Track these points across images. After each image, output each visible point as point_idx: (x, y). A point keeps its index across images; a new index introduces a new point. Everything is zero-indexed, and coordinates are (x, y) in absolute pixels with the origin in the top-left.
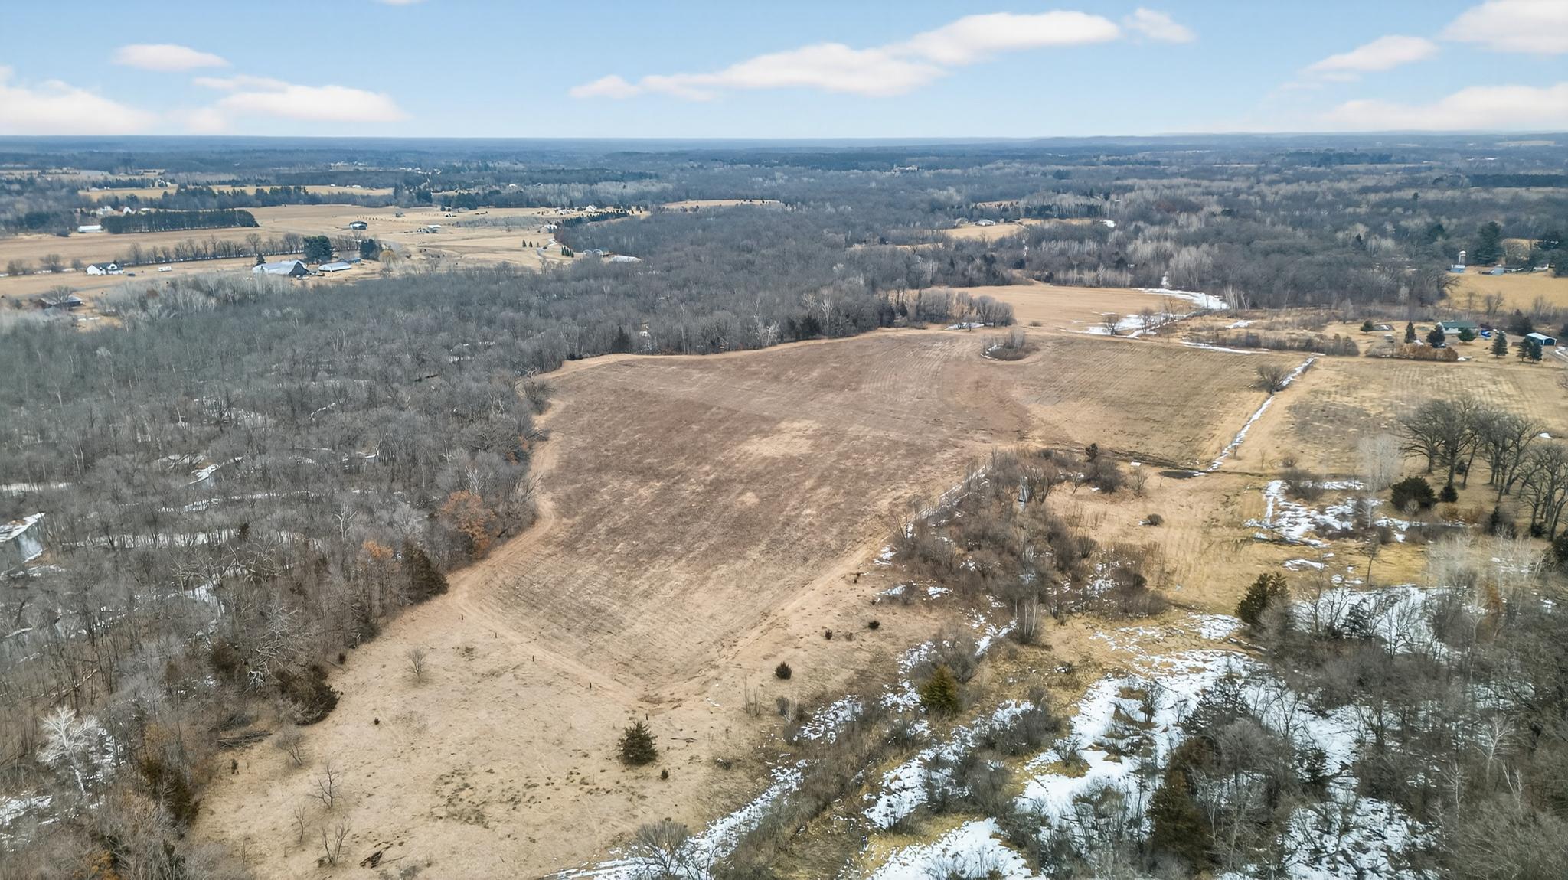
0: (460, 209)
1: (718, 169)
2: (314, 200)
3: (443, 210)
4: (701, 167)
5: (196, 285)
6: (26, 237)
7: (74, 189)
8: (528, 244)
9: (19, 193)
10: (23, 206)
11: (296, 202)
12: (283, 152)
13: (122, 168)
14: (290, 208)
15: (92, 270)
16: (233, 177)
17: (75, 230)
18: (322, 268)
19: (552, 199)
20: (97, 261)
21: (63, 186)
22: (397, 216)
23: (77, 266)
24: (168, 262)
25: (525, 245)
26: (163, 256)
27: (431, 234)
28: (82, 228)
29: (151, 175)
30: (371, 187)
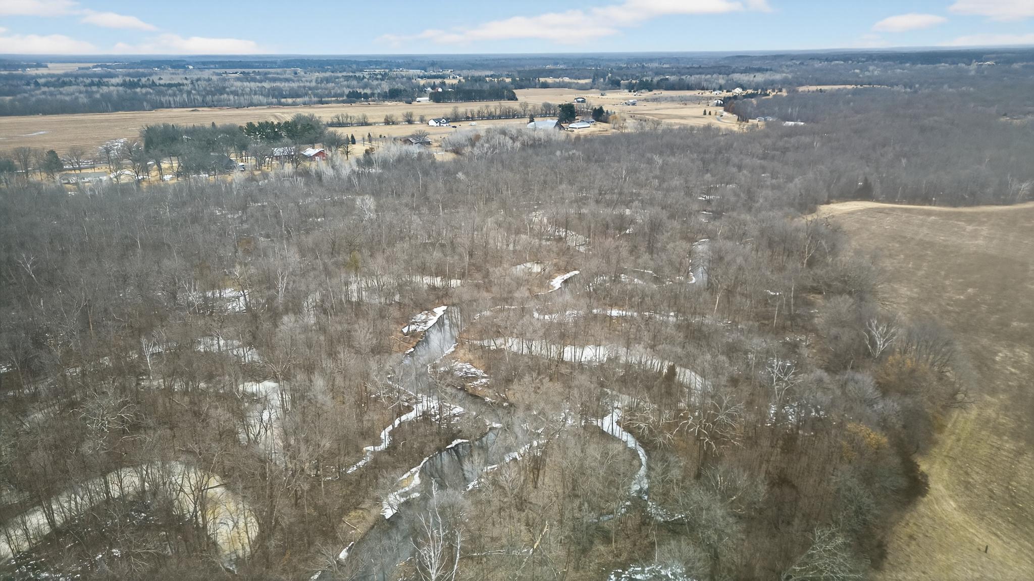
0: (643, 91)
1: (817, 65)
2: (545, 86)
3: (630, 91)
4: (802, 64)
5: (503, 132)
6: (389, 104)
7: (410, 79)
8: (707, 113)
9: (382, 80)
10: (386, 87)
11: (535, 87)
12: (514, 59)
13: (431, 68)
14: (531, 90)
15: (432, 123)
16: (492, 73)
17: (415, 100)
18: (571, 126)
19: (705, 84)
20: (435, 118)
21: (403, 77)
22: (602, 95)
23: (422, 120)
24: (473, 120)
25: (705, 114)
26: (470, 116)
27: (631, 107)
28: (418, 99)
29: (448, 72)
30: (576, 78)
